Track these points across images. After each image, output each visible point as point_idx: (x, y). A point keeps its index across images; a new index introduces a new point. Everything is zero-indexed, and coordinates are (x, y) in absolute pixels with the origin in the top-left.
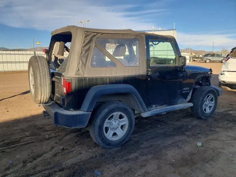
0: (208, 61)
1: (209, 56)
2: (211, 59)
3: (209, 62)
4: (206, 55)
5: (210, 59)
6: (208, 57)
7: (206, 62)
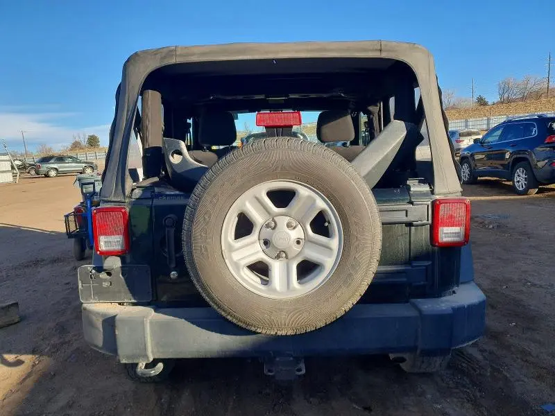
0: (53, 173)
1: (52, 161)
2: (61, 167)
3: (57, 176)
4: (46, 160)
5: (56, 167)
6: (51, 163)
7: (47, 176)
